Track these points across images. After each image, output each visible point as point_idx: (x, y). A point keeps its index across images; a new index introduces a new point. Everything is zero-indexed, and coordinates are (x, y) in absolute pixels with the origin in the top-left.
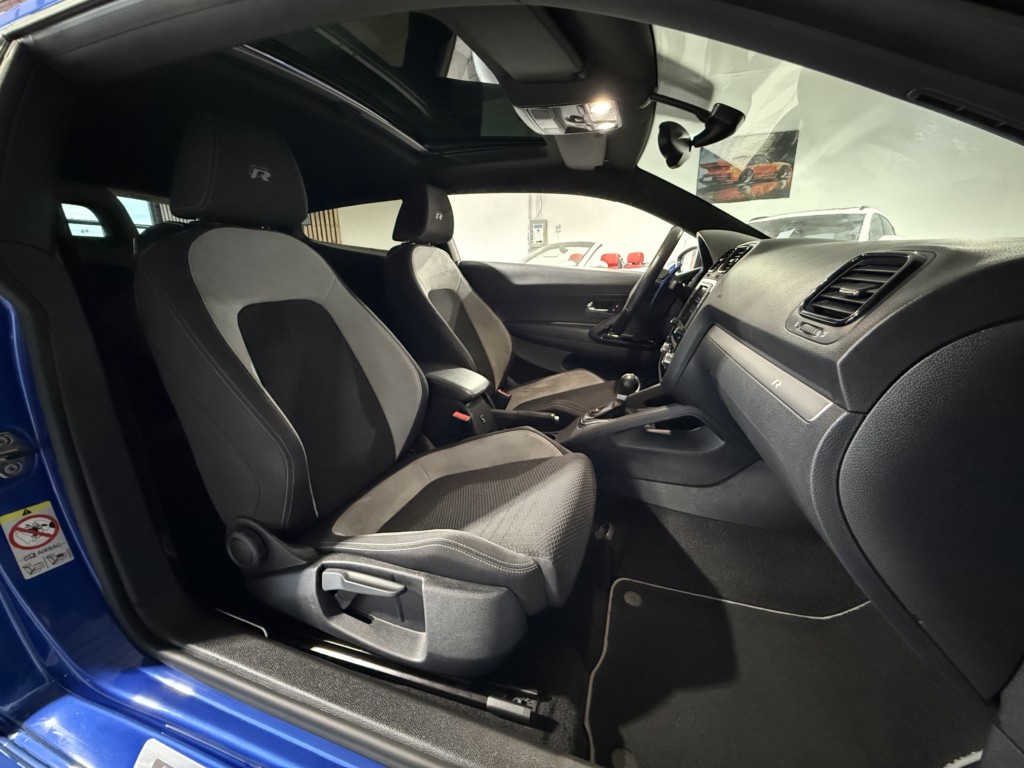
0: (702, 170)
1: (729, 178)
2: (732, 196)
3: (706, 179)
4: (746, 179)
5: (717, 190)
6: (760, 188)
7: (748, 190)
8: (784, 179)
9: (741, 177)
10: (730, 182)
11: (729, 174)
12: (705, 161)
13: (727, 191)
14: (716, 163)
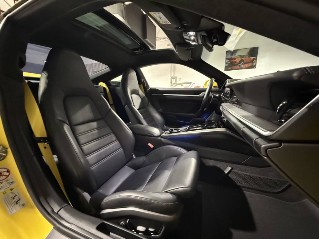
2: (237, 68)
5: (231, 66)
7: (242, 66)
10: (236, 64)
11: (236, 61)
12: (227, 57)
13: (235, 66)
14: (231, 58)
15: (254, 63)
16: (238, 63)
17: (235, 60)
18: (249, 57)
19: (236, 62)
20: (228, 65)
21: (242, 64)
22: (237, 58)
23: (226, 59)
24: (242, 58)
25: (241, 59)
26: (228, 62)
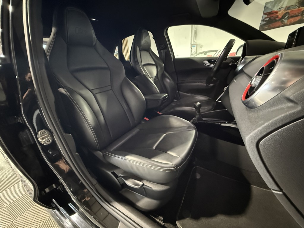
0: (264, 15)
2: (277, 25)
3: (265, 20)
4: (285, 17)
5: (270, 24)
6: (292, 20)
7: (286, 21)
9: (283, 16)
10: (277, 19)
13: (275, 23)
14: (271, 12)
16: (281, 18)
17: (277, 15)
18: (299, 7)
19: (277, 17)
20: (264, 23)
21: (286, 19)
22: (281, 11)
23: (264, 14)
24: (288, 10)
25: (286, 12)
26: (265, 18)
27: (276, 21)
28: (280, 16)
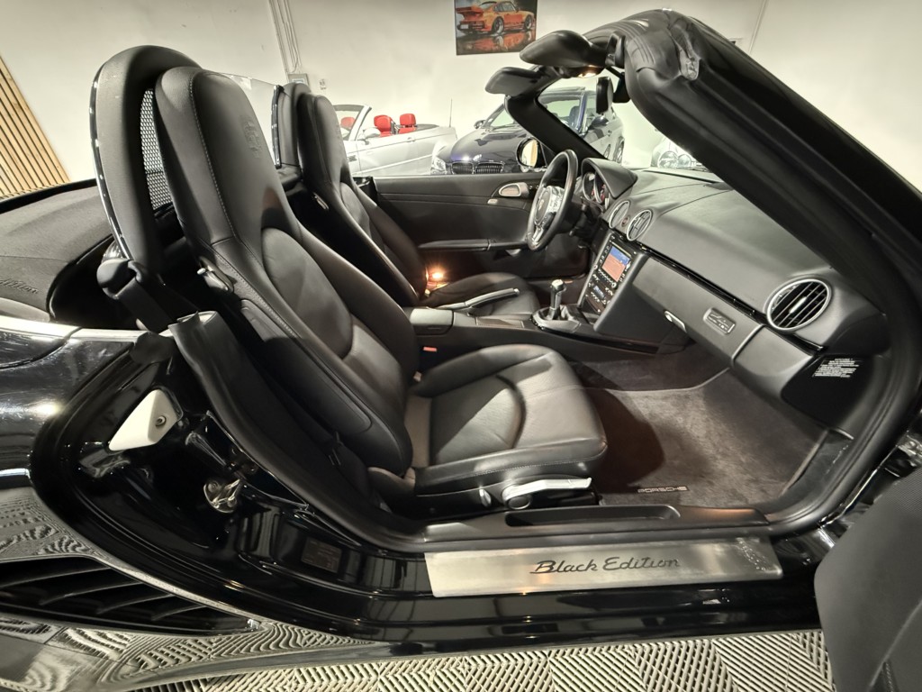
0: (458, 15)
1: (483, 27)
2: (488, 47)
3: (462, 27)
4: (498, 28)
5: (475, 39)
6: (511, 39)
7: (501, 41)
8: (530, 30)
9: (493, 26)
10: (485, 31)
11: (483, 22)
12: (459, 6)
13: (483, 41)
14: (470, 8)
15: (530, 33)
16: (490, 29)
17: (482, 19)
18: (517, 11)
19: (484, 25)
20: (462, 34)
21: (500, 35)
22: (487, 10)
23: (458, 10)
24: (499, 11)
25: (497, 16)
26: (462, 23)
27: (482, 36)
28: (489, 24)
